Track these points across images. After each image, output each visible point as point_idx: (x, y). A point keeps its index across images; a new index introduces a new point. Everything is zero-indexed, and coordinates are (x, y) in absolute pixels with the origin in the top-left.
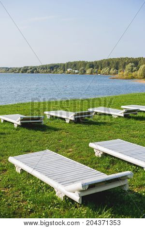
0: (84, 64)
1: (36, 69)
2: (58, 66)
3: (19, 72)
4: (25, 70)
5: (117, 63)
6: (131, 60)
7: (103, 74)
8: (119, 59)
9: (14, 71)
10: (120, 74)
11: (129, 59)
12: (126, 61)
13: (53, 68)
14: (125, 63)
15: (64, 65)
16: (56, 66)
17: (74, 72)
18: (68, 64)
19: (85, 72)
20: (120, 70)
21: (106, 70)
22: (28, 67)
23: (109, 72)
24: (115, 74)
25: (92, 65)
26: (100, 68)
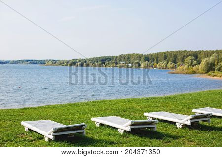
0: (139, 57)
1: (86, 62)
2: (110, 59)
3: (67, 65)
4: (74, 63)
5: (175, 57)
6: (191, 53)
7: (160, 68)
8: (177, 52)
9: (62, 63)
10: (179, 69)
11: (188, 52)
12: (185, 54)
13: (104, 61)
14: (184, 56)
15: (117, 58)
16: (108, 59)
17: (128, 65)
18: (121, 57)
19: (139, 65)
20: (178, 63)
21: (162, 64)
22: (77, 60)
23: (166, 66)
24: (173, 68)
25: (147, 58)
26: (156, 61)
